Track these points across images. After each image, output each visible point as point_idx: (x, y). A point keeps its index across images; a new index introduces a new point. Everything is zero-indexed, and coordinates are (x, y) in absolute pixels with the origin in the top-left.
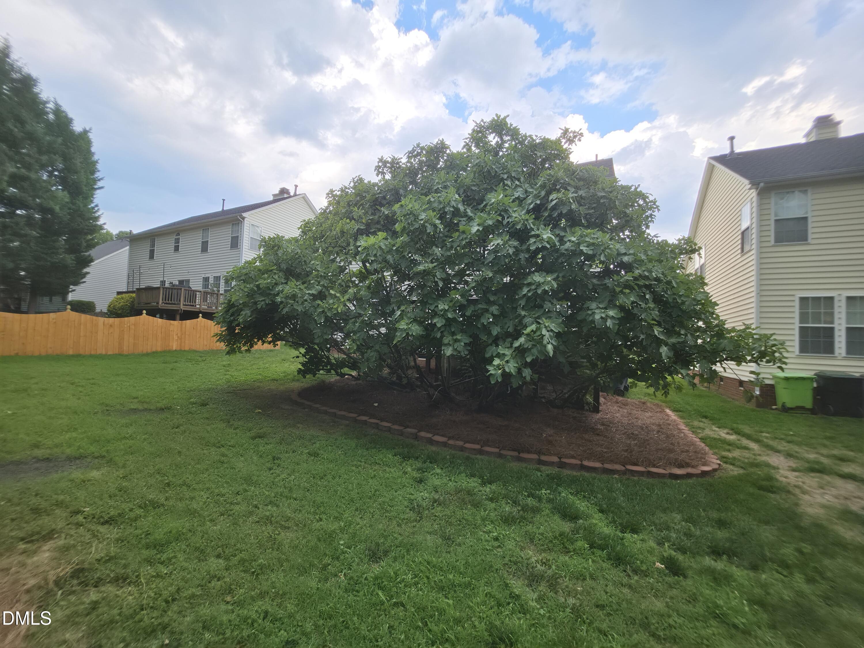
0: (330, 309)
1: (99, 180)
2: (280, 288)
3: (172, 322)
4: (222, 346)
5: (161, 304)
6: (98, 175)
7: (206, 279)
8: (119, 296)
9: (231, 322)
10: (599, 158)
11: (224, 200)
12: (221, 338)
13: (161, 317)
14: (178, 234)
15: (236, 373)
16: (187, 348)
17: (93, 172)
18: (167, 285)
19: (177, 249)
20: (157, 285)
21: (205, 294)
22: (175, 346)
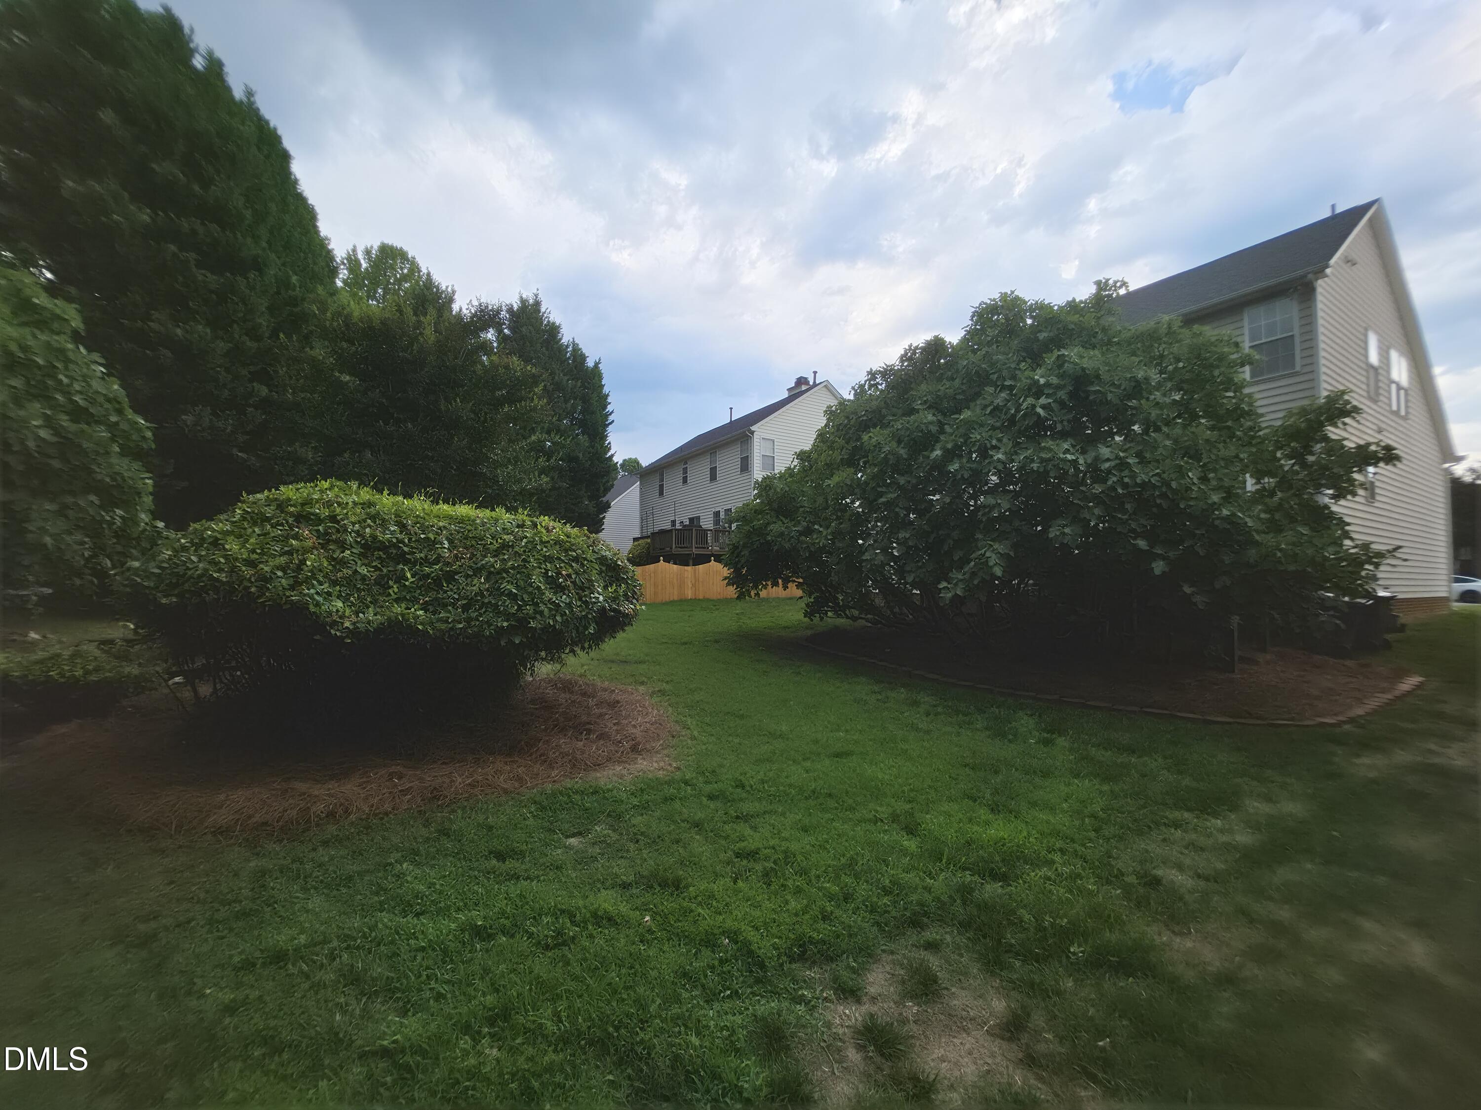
0: (814, 544)
1: (610, 414)
2: (771, 527)
3: (686, 568)
4: (732, 591)
5: (675, 550)
6: (609, 408)
7: (717, 514)
8: (636, 543)
9: (737, 563)
10: (1339, 210)
11: (731, 409)
12: (731, 581)
13: (675, 563)
14: (686, 463)
15: (748, 621)
16: (701, 597)
17: (605, 407)
18: (678, 526)
19: (685, 480)
20: (667, 526)
21: (716, 532)
22: (689, 594)
